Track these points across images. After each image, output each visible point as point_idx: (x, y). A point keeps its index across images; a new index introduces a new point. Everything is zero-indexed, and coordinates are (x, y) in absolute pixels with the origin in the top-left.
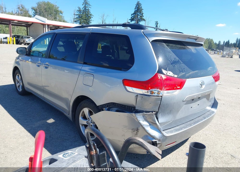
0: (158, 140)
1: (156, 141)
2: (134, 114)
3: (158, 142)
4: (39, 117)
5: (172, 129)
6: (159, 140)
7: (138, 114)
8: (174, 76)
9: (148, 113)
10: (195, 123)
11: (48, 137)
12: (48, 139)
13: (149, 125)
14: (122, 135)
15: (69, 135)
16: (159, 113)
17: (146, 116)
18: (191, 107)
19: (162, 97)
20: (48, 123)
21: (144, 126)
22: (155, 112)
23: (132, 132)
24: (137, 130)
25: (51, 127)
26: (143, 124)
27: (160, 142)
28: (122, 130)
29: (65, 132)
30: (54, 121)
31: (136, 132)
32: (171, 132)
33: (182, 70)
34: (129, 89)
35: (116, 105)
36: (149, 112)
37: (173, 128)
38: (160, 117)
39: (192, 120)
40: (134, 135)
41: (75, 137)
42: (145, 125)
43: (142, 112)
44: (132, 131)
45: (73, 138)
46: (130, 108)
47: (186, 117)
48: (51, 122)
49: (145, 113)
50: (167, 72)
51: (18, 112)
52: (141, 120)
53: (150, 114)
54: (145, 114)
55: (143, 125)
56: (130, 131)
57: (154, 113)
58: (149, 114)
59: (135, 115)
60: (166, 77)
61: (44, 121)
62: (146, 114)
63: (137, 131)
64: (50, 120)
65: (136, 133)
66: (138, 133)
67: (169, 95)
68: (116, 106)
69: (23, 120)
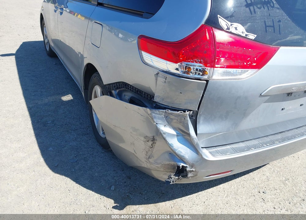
0: (190, 166)
1: (185, 165)
2: (149, 109)
3: (188, 169)
4: (55, 90)
5: (228, 147)
6: (192, 166)
7: (157, 111)
8: (246, 35)
9: (176, 112)
10: (283, 140)
11: (50, 122)
12: (48, 124)
13: (176, 134)
14: (131, 143)
15: (81, 124)
16: (200, 115)
17: (172, 117)
18: (282, 109)
19: (207, 81)
20: (62, 100)
21: (164, 136)
22: (190, 111)
23: (144, 142)
24: (154, 140)
25: (62, 107)
26: (162, 131)
27: (194, 170)
28: (131, 135)
29: (78, 117)
30: (72, 98)
31: (150, 143)
32: (223, 153)
33: (272, 25)
34: (148, 58)
35: (130, 88)
36: (178, 111)
37: (232, 145)
38: (201, 122)
39: (280, 133)
40: (149, 148)
41: (88, 127)
42: (167, 134)
43: (165, 108)
44: (145, 140)
45: (83, 129)
46: (149, 96)
47: (270, 126)
48: (66, 100)
49: (170, 111)
50: (229, 23)
51: (32, 79)
52: (160, 124)
53: (179, 115)
54: (169, 113)
55: (164, 133)
56: (143, 139)
57: (187, 113)
58: (176, 114)
59: (150, 113)
60: (233, 38)
61: (58, 96)
62: (171, 114)
63: (152, 141)
64: (67, 96)
65: (152, 145)
66: (155, 145)
67: (226, 79)
68: (128, 89)
69: (32, 91)
